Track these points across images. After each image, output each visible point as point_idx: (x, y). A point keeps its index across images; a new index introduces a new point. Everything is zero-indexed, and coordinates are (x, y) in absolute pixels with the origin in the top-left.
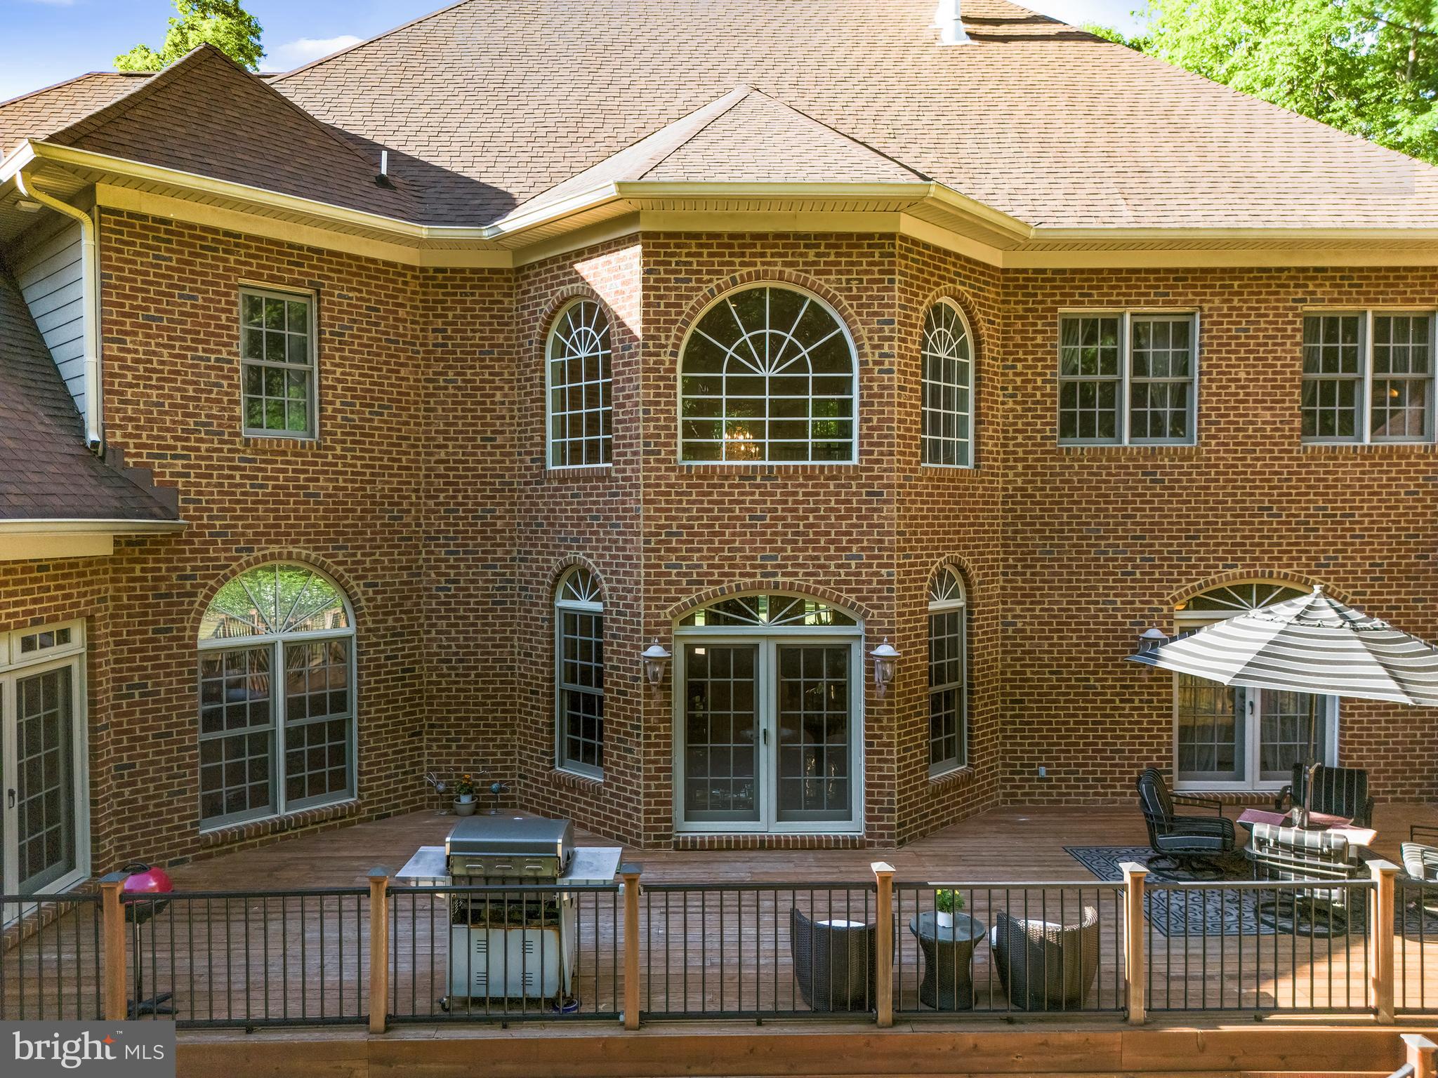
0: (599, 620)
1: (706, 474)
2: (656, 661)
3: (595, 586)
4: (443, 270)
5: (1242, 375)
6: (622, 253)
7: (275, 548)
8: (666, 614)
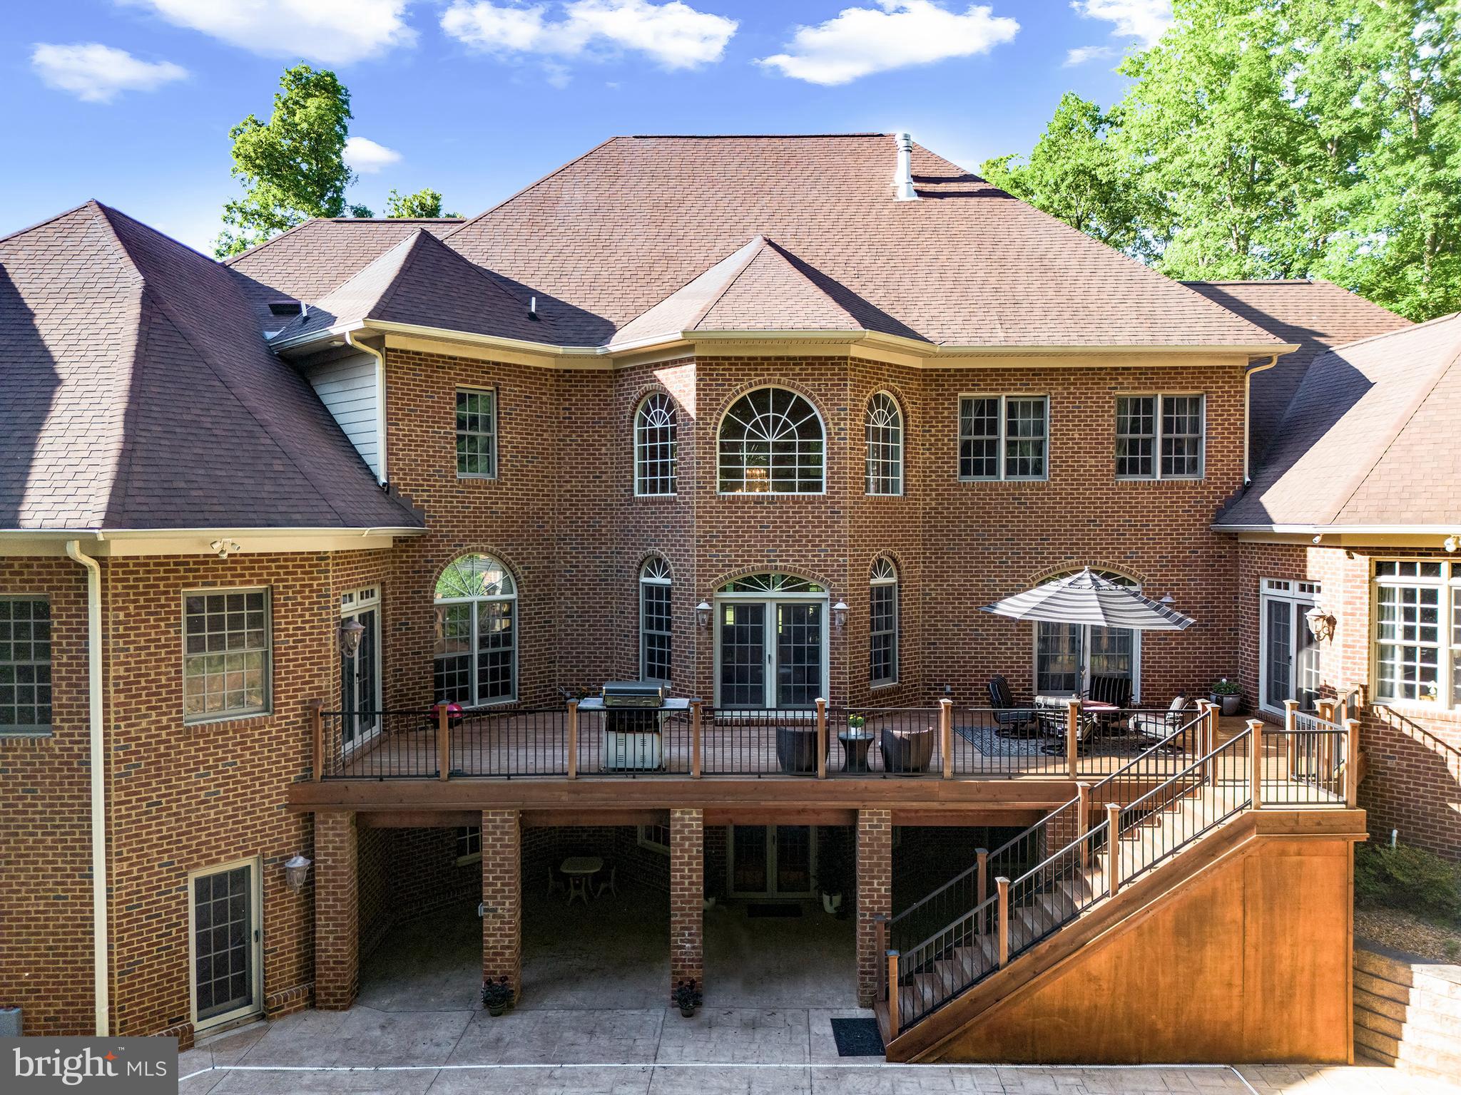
0: (669, 590)
1: (735, 500)
2: (704, 611)
3: (665, 568)
4: (569, 371)
5: (1077, 436)
6: (684, 368)
7: (474, 545)
8: (709, 585)
